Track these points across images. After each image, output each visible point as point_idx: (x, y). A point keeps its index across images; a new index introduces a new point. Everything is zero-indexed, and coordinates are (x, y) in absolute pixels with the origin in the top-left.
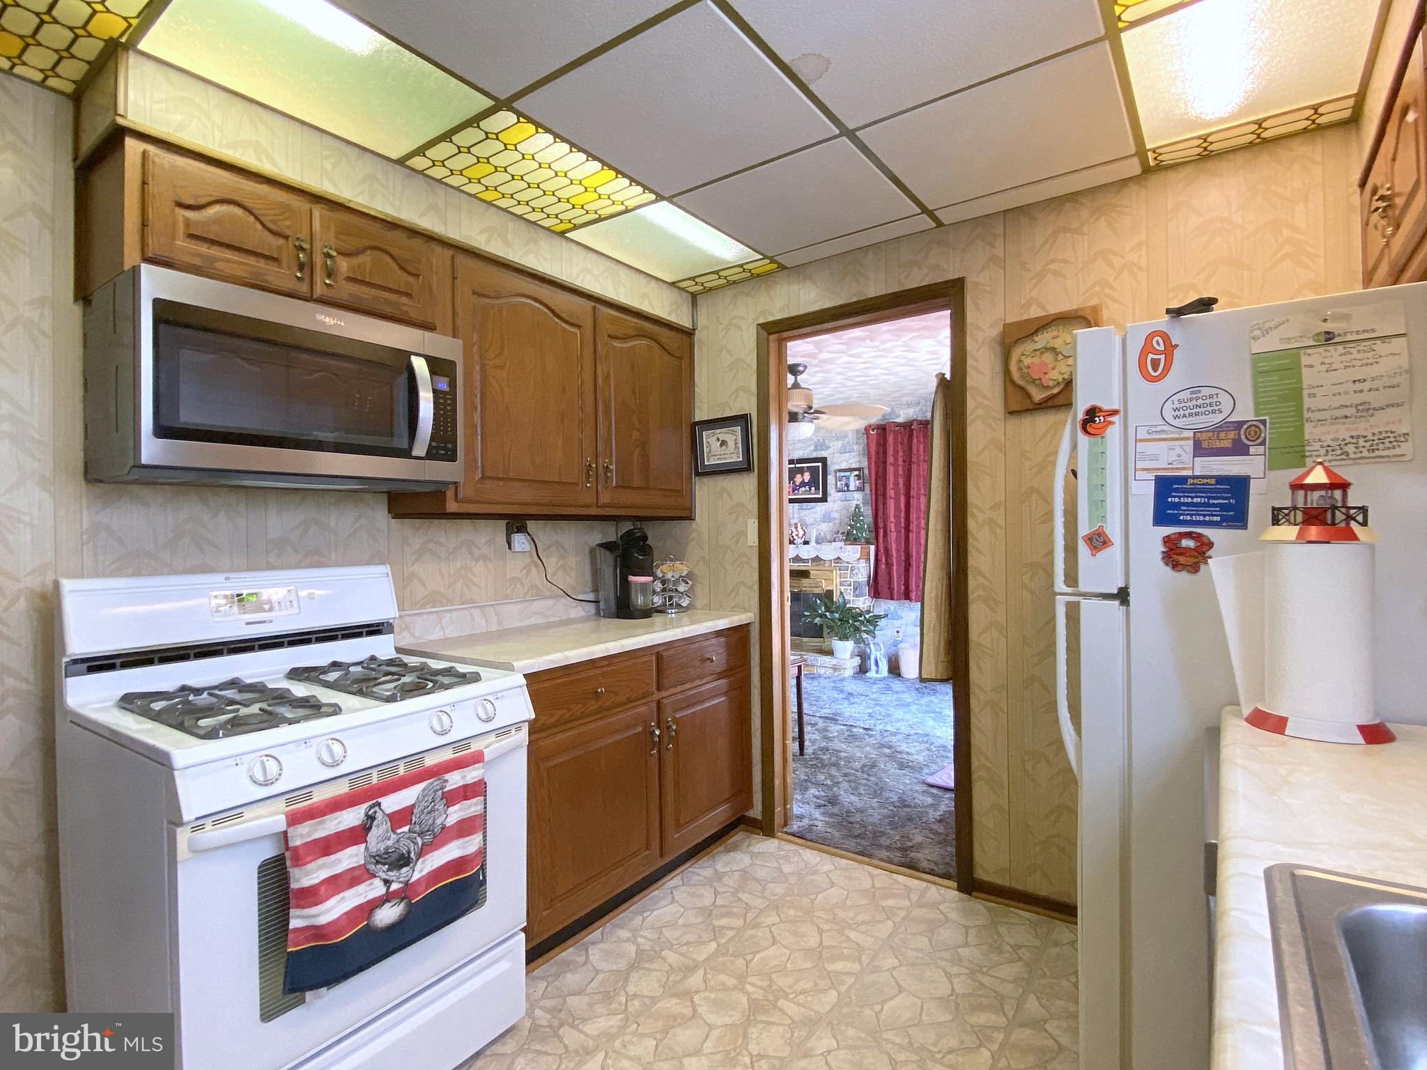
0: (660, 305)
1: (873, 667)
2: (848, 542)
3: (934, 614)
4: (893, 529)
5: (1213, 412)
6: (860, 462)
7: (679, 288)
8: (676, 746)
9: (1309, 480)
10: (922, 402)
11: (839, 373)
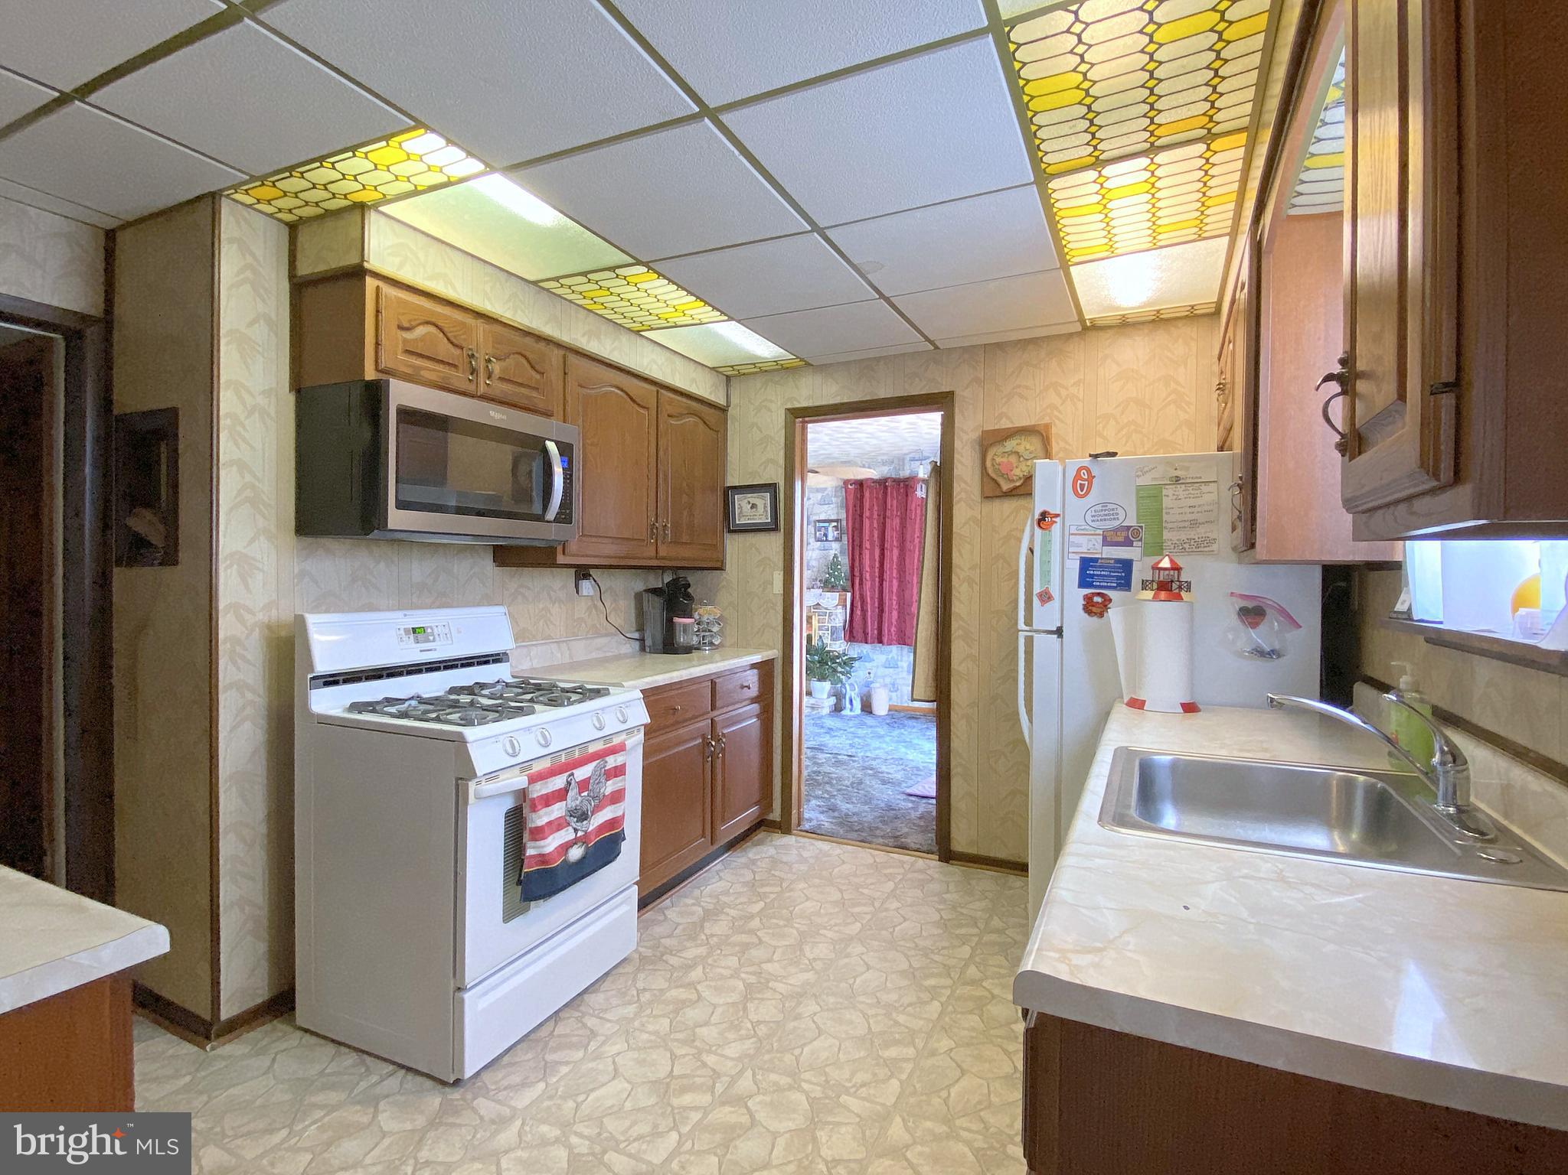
0: (703, 387)
1: (848, 705)
2: (825, 589)
3: (924, 650)
4: (868, 577)
5: (1114, 519)
6: (838, 513)
7: (717, 372)
8: (724, 756)
9: (1161, 565)
10: (896, 461)
11: (827, 435)
